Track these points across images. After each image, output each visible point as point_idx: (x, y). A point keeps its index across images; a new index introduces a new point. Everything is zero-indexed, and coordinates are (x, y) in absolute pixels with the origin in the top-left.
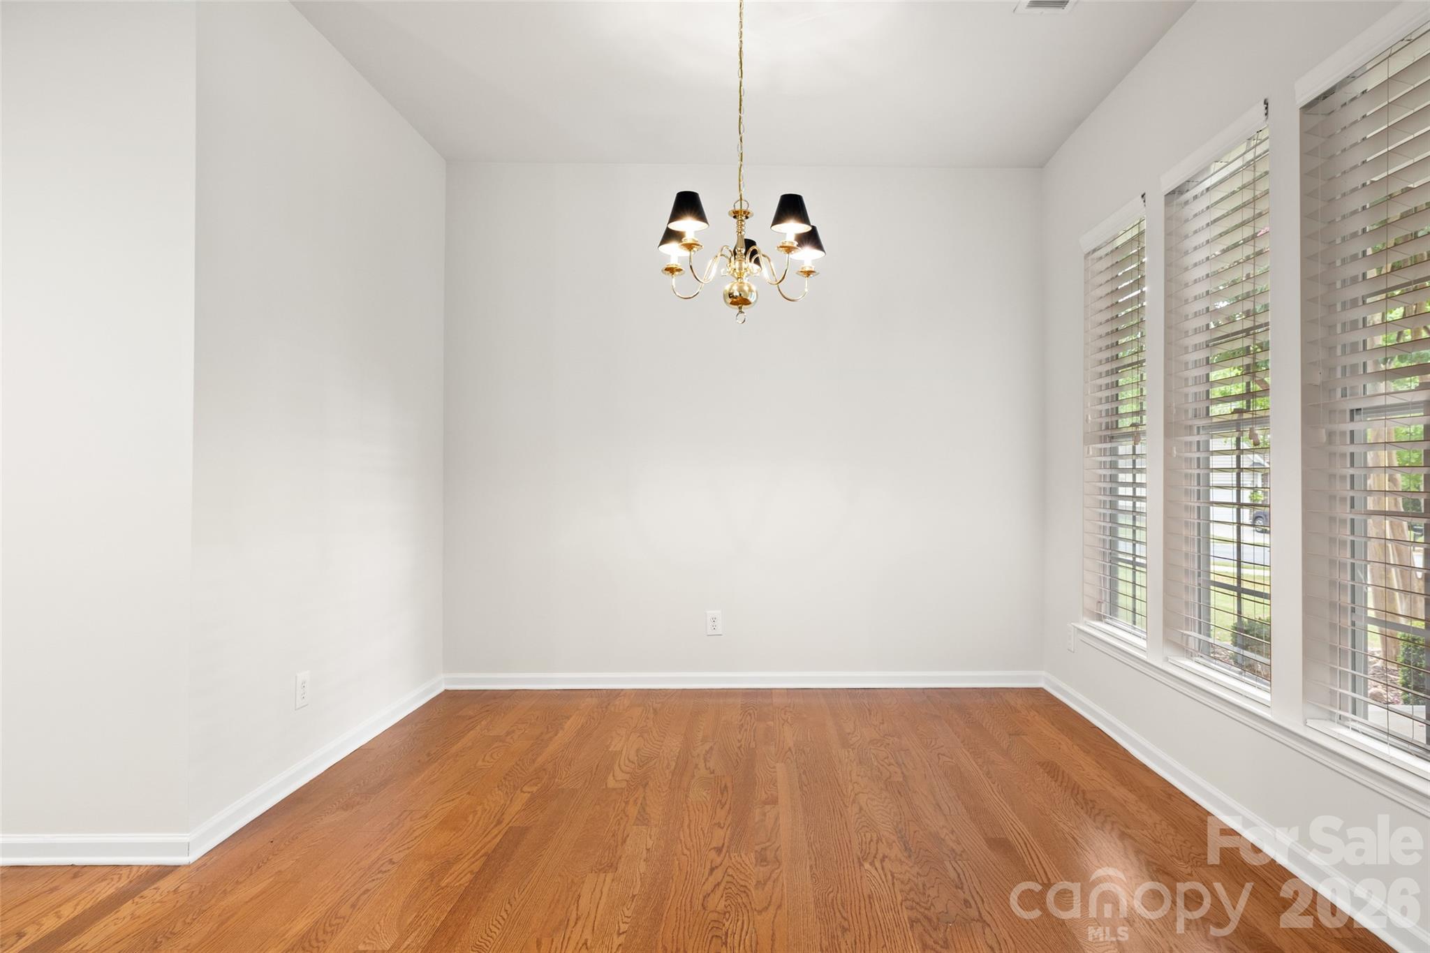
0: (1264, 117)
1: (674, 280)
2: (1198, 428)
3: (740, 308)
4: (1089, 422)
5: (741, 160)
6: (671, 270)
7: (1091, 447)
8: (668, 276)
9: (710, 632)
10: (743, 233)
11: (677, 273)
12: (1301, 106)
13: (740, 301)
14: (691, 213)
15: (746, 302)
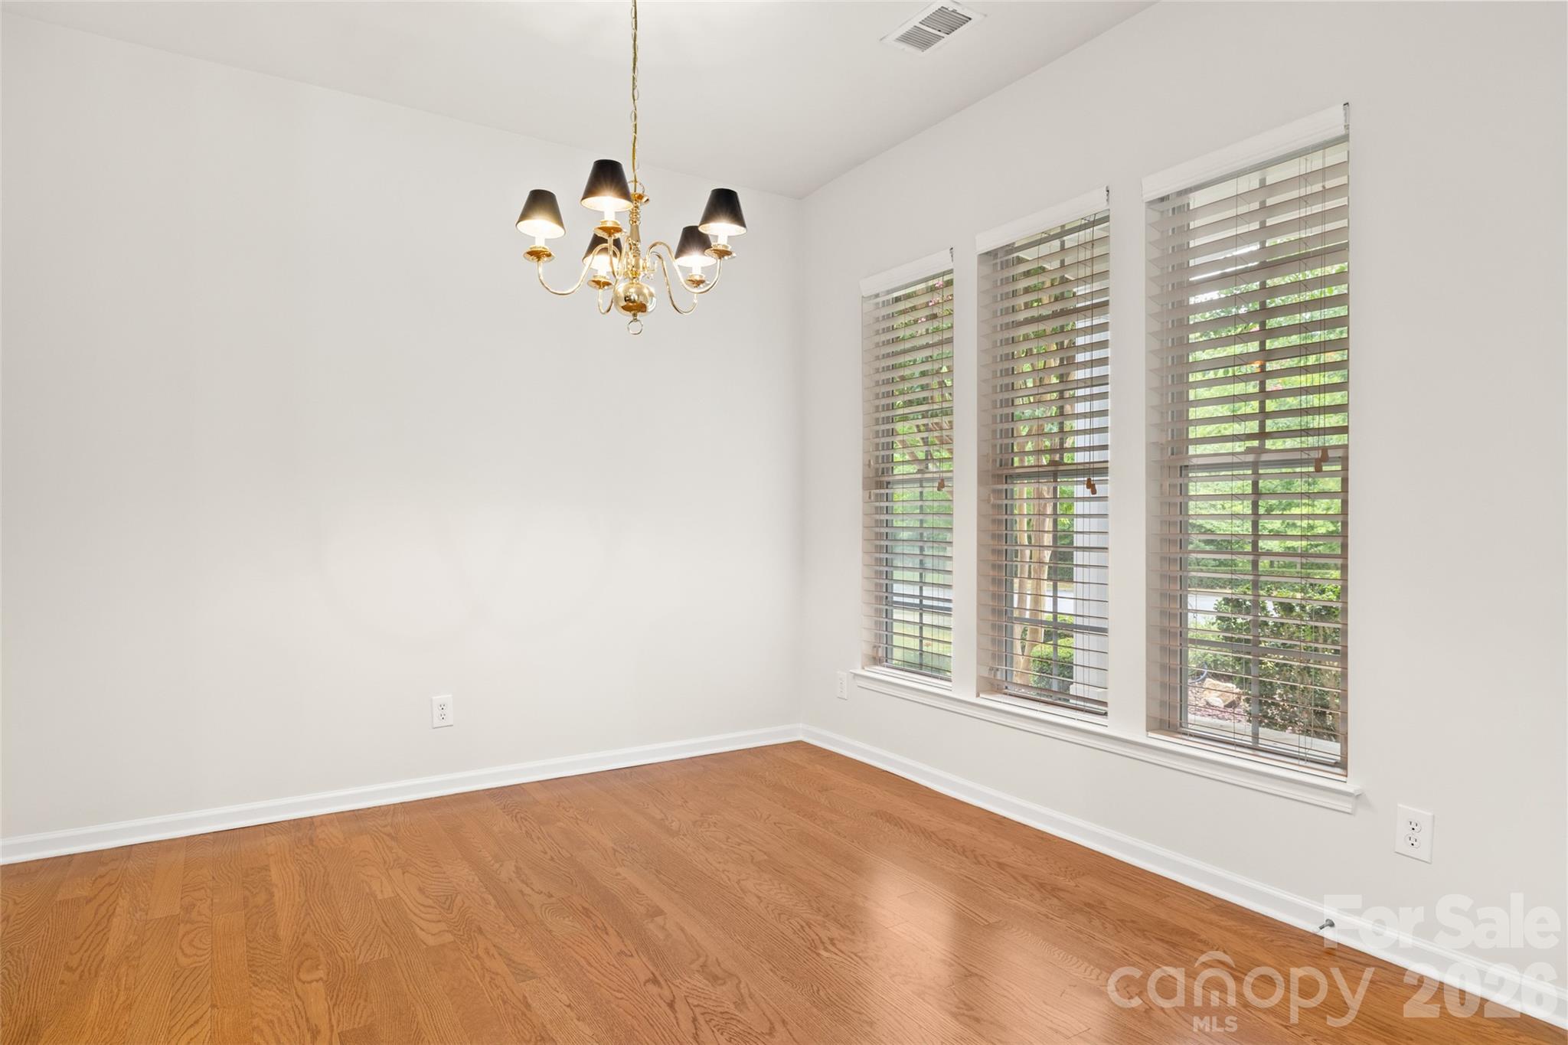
0: (1106, 203)
1: (542, 267)
2: (1006, 477)
3: (635, 315)
4: (872, 467)
5: (636, 132)
6: (536, 254)
7: (873, 491)
8: (532, 263)
9: (437, 722)
10: (638, 223)
11: (546, 259)
12: (1148, 200)
13: (635, 307)
14: (611, 185)
15: (642, 308)
